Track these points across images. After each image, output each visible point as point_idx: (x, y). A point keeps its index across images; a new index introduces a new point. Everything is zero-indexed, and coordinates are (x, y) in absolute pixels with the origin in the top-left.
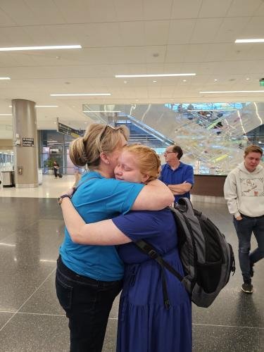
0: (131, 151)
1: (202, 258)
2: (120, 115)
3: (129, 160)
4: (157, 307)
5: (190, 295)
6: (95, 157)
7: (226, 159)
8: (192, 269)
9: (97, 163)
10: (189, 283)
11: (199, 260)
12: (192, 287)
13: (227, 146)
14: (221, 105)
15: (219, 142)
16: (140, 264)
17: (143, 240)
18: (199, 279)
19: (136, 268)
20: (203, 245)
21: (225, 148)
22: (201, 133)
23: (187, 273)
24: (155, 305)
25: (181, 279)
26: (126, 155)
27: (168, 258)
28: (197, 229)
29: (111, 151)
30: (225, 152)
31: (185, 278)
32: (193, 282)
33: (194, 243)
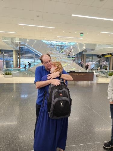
2: (21, 44)
7: (67, 65)
13: (68, 60)
14: (65, 43)
15: (64, 58)
21: (67, 61)
22: (57, 54)
30: (67, 62)
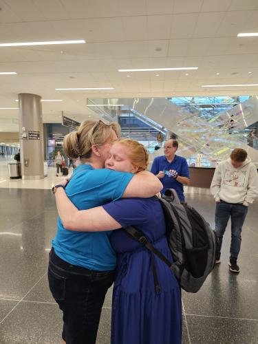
0: (122, 143)
1: (189, 244)
3: (121, 151)
4: (149, 294)
5: (179, 281)
6: (87, 149)
8: (180, 255)
9: (88, 155)
10: (178, 269)
11: (187, 246)
12: (181, 273)
16: (132, 252)
17: (133, 226)
18: (187, 265)
19: (128, 257)
20: (190, 232)
23: (175, 259)
24: (147, 292)
25: (170, 265)
26: (118, 147)
27: (158, 246)
28: (184, 216)
29: (103, 144)
31: (173, 265)
32: (182, 267)
33: (181, 230)
